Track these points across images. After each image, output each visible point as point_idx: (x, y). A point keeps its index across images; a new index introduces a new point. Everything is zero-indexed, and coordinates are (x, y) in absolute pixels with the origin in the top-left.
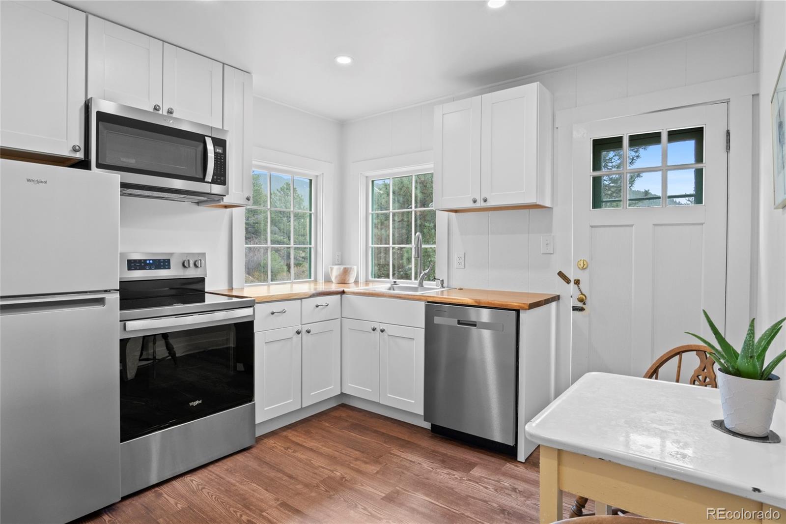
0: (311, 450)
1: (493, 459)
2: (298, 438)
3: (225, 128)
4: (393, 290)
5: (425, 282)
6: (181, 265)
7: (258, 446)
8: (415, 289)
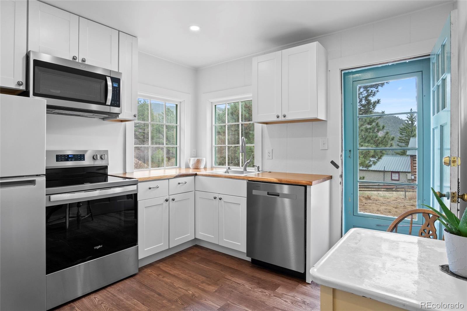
0: (174, 276)
1: (290, 282)
2: (166, 268)
3: (120, 72)
4: (228, 173)
5: (247, 168)
6: (92, 158)
7: (141, 274)
8: (242, 172)
